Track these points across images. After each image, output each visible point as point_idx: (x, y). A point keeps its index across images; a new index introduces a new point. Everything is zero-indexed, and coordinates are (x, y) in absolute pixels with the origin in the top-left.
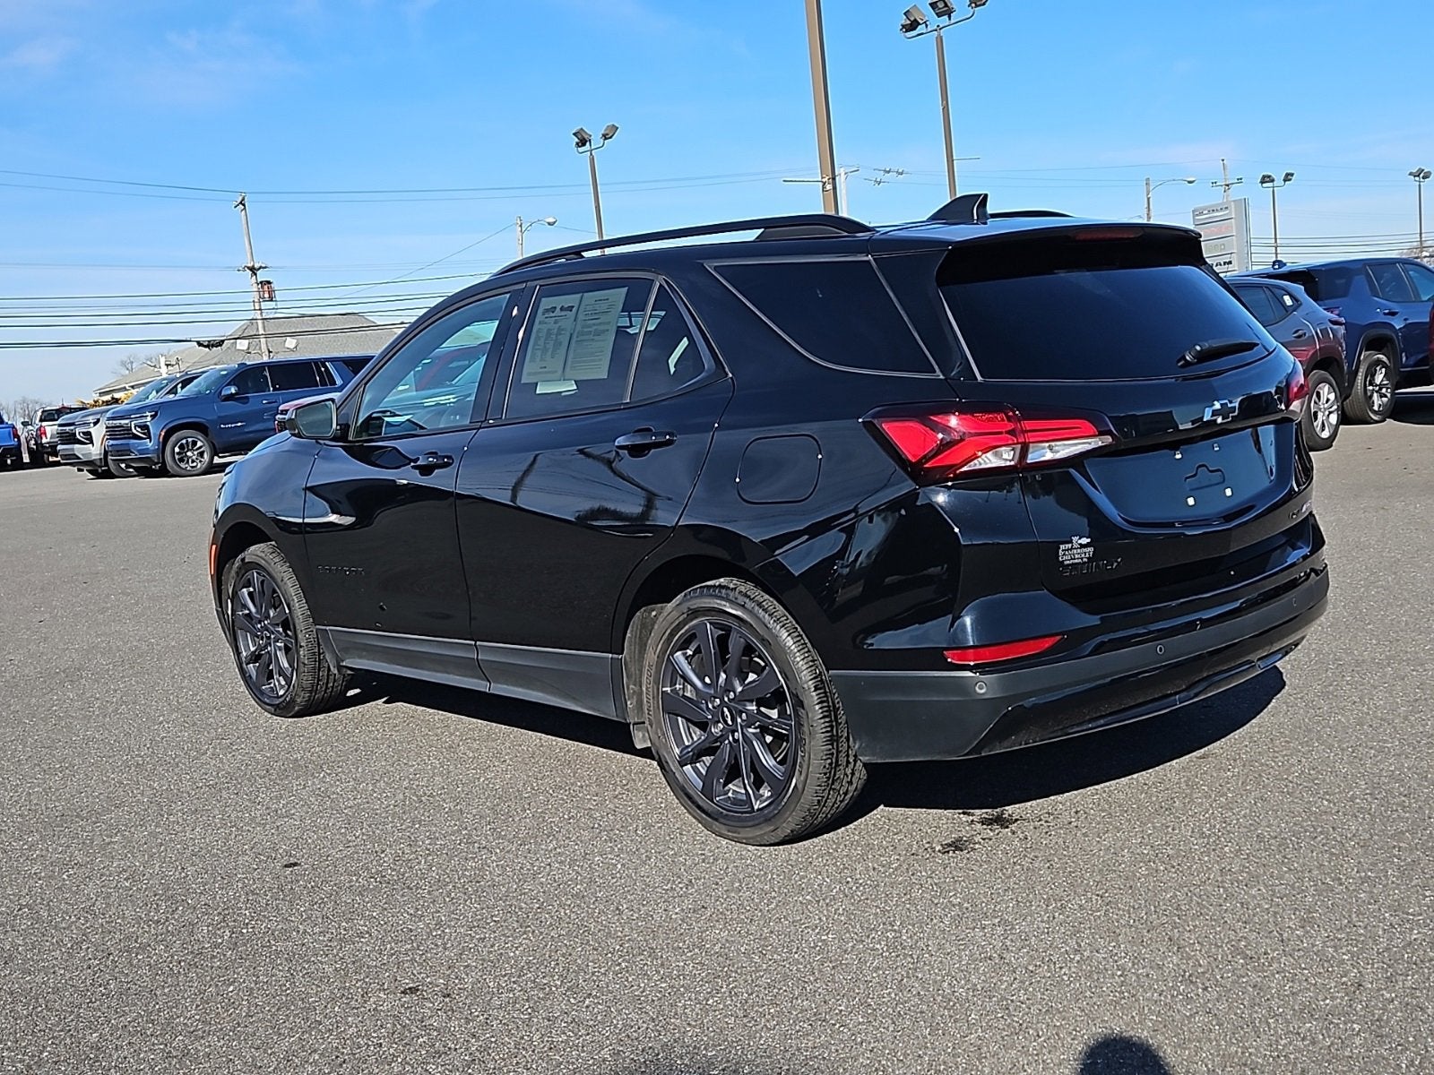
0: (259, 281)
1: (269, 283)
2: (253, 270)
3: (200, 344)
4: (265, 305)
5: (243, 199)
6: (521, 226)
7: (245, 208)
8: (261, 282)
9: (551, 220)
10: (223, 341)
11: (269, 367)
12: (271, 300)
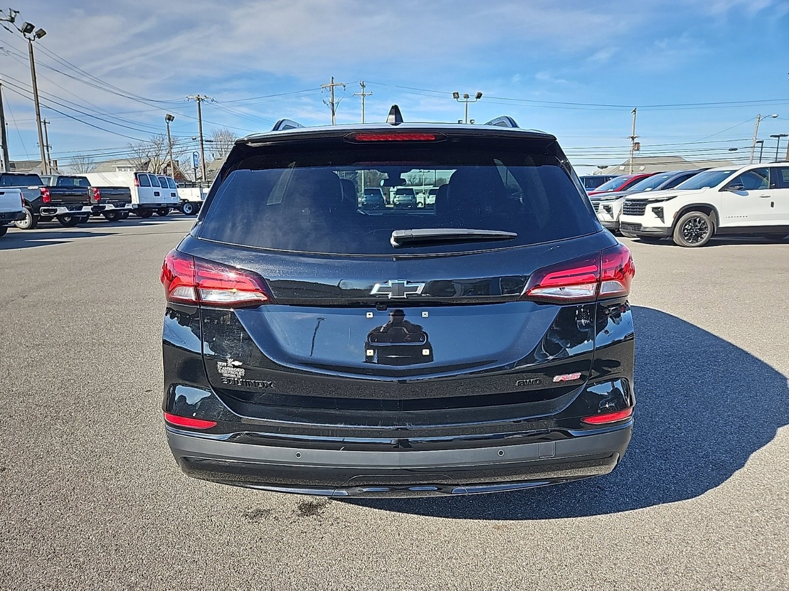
0: (635, 142)
1: (639, 143)
2: (633, 138)
3: (598, 167)
4: (634, 152)
5: (635, 109)
6: (759, 118)
7: (635, 113)
8: (635, 143)
9: (775, 115)
10: (608, 166)
11: (586, 178)
12: (638, 150)
